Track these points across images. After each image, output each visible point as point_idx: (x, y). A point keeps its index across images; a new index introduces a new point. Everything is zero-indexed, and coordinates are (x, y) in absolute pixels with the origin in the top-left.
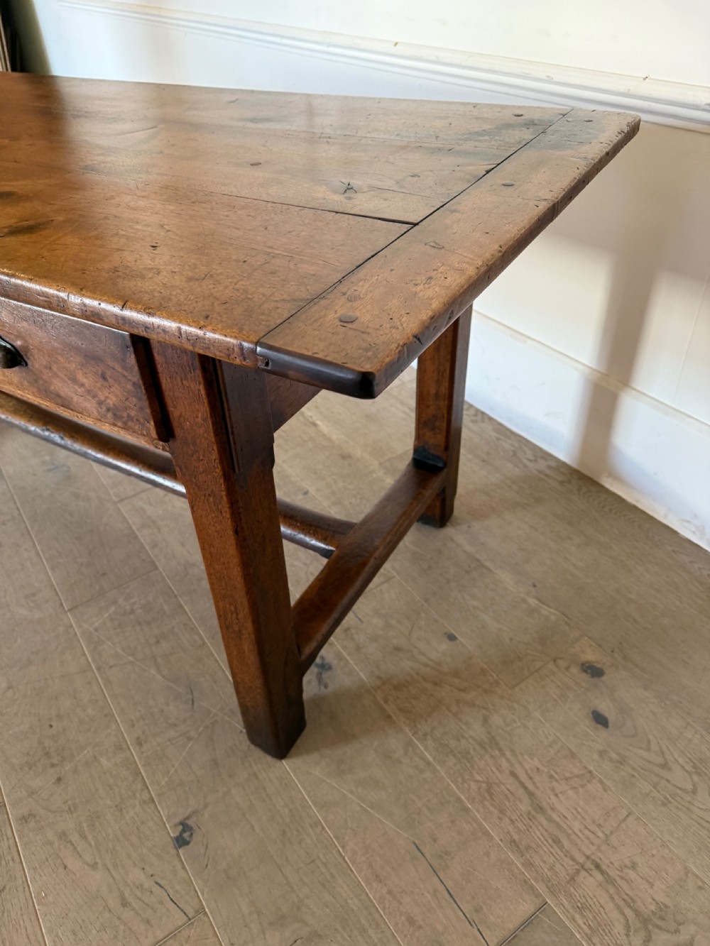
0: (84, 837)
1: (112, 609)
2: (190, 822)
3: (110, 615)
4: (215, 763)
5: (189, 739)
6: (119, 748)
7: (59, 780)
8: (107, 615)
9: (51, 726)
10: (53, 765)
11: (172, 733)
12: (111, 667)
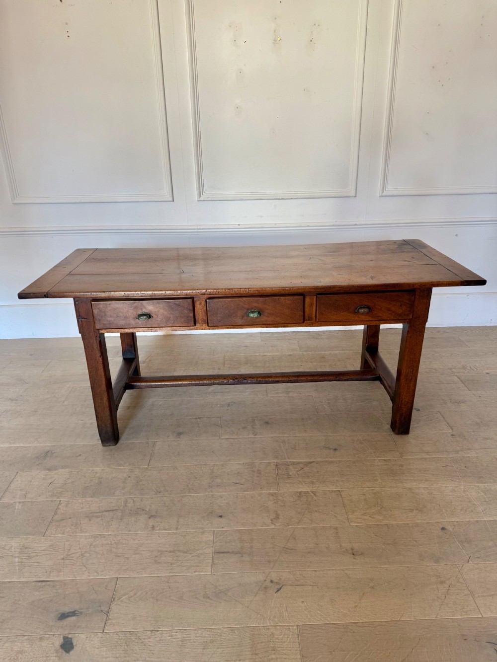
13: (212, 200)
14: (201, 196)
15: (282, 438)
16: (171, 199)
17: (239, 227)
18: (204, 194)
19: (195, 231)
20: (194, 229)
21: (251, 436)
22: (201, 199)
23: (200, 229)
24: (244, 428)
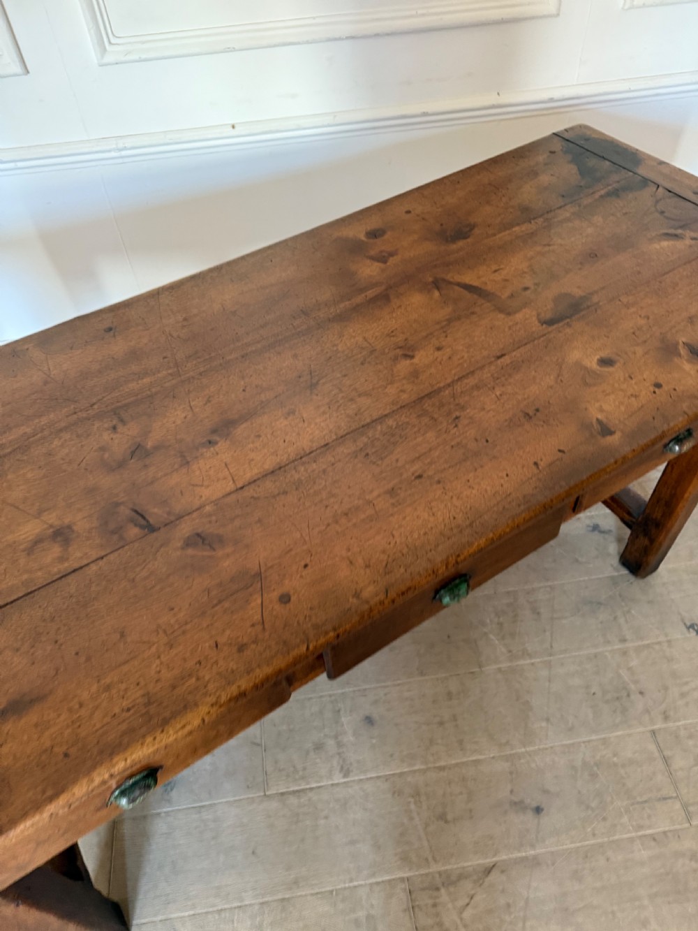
0: (687, 683)
1: (492, 636)
2: (688, 624)
3: (498, 640)
4: (650, 602)
5: (629, 612)
6: (625, 653)
7: (641, 693)
8: (497, 642)
9: (594, 694)
10: (628, 695)
11: (622, 621)
12: (551, 647)
13: (141, 60)
14: (105, 50)
15: (409, 779)
16: (17, 68)
17: (234, 132)
18: (113, 41)
19: (113, 154)
20: (109, 151)
21: (338, 778)
22: (109, 58)
23: (125, 149)
24: (319, 747)
